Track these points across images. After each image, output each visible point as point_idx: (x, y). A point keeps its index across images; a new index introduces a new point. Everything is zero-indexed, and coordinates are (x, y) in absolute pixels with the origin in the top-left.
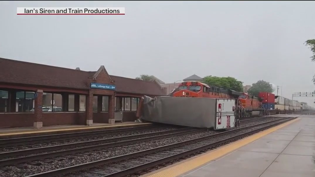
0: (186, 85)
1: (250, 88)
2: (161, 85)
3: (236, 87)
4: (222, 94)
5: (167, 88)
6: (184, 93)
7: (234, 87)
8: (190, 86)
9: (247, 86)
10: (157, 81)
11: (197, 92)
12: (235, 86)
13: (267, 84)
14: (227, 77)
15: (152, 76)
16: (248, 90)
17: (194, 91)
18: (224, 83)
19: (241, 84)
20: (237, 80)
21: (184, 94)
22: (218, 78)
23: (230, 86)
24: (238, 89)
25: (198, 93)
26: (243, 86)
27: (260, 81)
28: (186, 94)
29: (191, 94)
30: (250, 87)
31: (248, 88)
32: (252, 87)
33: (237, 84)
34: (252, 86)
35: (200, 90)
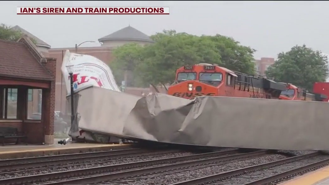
0: (193, 71)
1: (273, 66)
2: (39, 50)
3: (236, 61)
4: (254, 88)
5: (55, 60)
6: (192, 87)
7: (231, 62)
8: (201, 74)
9: (263, 59)
10: (28, 40)
11: (217, 85)
12: (233, 58)
13: (314, 54)
14: (213, 35)
15: (17, 27)
16: (266, 69)
17: (210, 82)
18: (206, 52)
19: (248, 53)
20: (239, 45)
21: (190, 89)
22: (191, 37)
23: (220, 59)
24: (240, 67)
25: (218, 87)
26: (253, 59)
27: (296, 47)
28: (196, 89)
29: (205, 89)
30: (273, 63)
31: (268, 66)
32: (277, 63)
33: (238, 54)
34: (276, 59)
35: (220, 82)
